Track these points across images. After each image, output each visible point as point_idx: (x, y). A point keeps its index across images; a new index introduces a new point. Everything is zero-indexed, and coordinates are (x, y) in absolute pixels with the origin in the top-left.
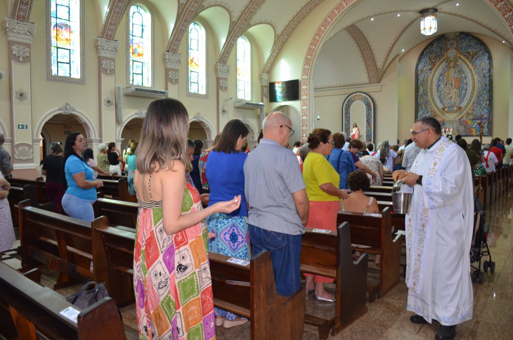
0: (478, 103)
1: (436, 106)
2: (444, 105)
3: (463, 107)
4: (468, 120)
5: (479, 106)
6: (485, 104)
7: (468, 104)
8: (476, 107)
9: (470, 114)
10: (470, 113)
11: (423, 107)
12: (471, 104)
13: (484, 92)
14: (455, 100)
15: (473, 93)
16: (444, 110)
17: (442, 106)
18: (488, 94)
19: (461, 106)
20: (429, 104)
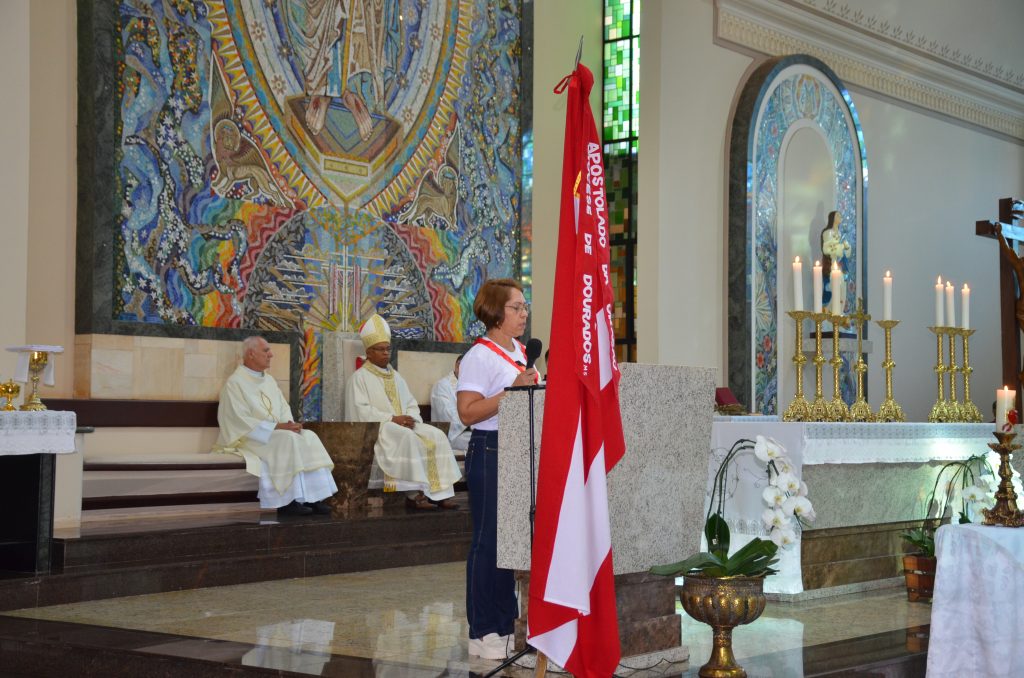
0: (475, 115)
1: (253, 67)
2: (302, 78)
3: (407, 128)
4: (429, 232)
5: (477, 138)
6: (502, 135)
7: (429, 109)
8: (468, 145)
9: (441, 192)
10: (436, 180)
11: (162, 53)
12: (441, 118)
13: (497, 48)
14: (364, 58)
15: (450, 38)
16: (303, 123)
17: (293, 90)
18: (516, 69)
19: (396, 112)
20: (205, 35)
